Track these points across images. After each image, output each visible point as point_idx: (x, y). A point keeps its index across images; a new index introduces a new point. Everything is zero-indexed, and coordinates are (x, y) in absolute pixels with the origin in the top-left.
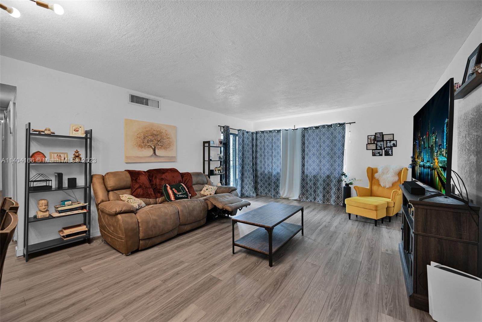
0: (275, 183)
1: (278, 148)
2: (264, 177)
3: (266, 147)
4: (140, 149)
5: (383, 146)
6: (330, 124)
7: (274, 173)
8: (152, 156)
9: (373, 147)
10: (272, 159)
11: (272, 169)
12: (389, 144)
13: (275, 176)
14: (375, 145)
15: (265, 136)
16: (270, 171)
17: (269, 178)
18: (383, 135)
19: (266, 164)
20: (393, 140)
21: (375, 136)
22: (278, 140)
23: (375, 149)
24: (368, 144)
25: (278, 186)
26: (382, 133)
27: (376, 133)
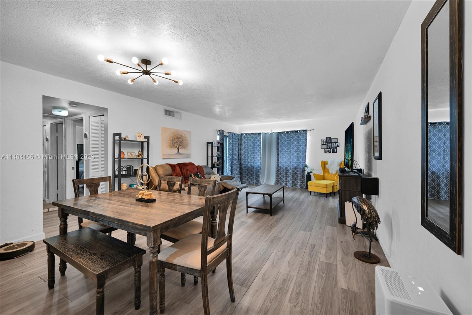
0: (256, 174)
1: (259, 147)
2: (247, 170)
3: (249, 146)
4: (170, 148)
5: (331, 146)
6: (296, 130)
7: (256, 166)
8: (177, 153)
9: (325, 147)
10: (254, 155)
11: (254, 163)
12: (334, 145)
13: (256, 168)
14: (326, 145)
15: (248, 138)
16: (253, 164)
17: (251, 170)
18: (331, 139)
19: (249, 159)
20: (337, 143)
21: (326, 139)
22: (259, 140)
23: (326, 148)
24: (322, 145)
25: (258, 176)
26: (331, 137)
27: (327, 138)
